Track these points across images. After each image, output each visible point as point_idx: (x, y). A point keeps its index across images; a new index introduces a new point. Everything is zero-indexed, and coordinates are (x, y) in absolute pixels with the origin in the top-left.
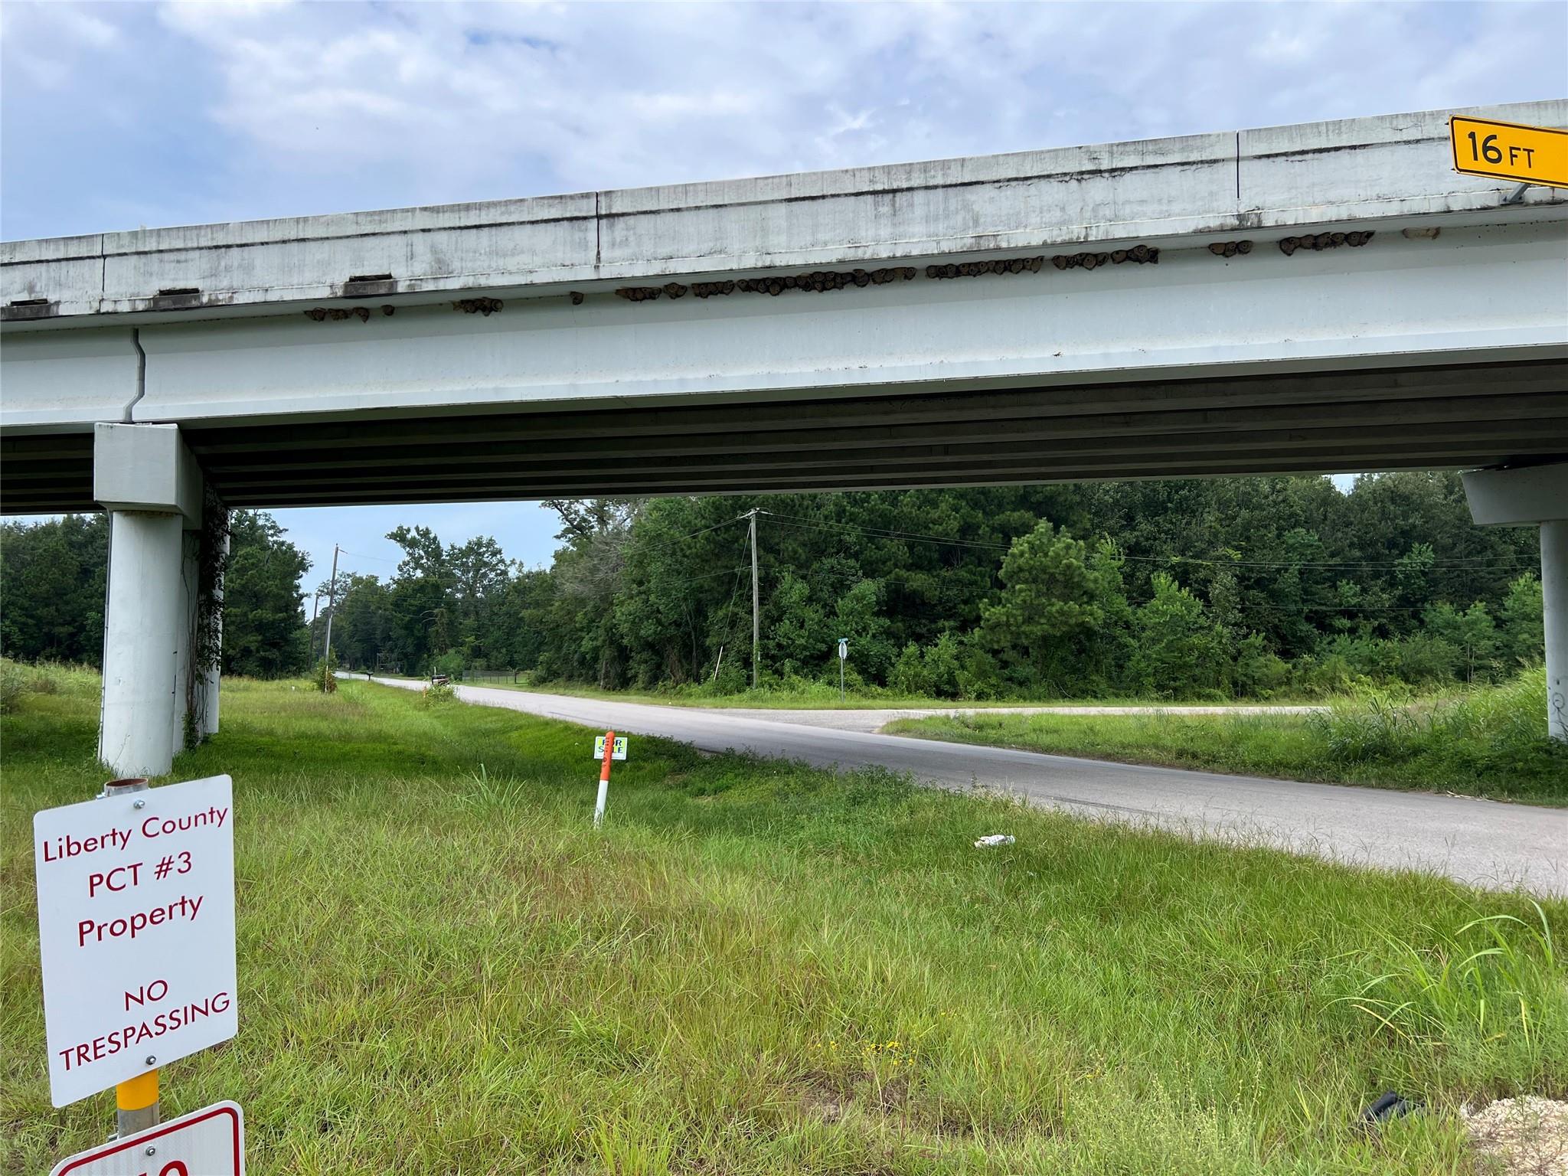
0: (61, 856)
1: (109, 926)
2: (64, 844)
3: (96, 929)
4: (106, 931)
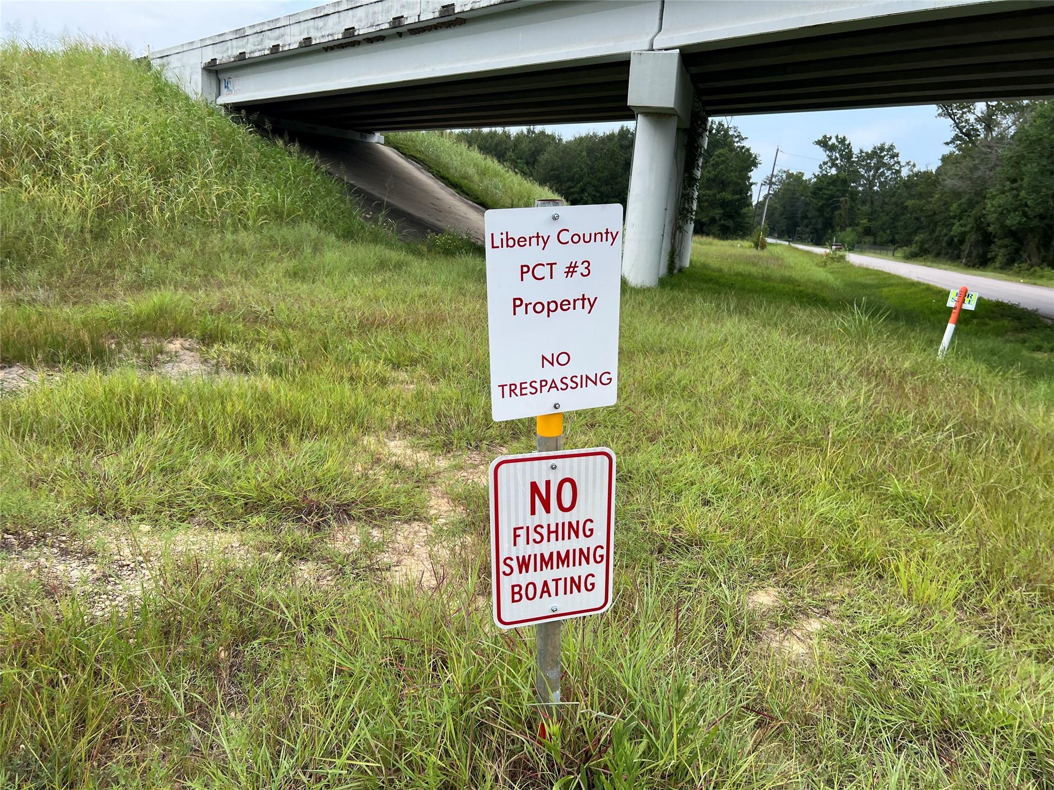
0: (502, 247)
1: (533, 305)
2: (504, 237)
3: (524, 305)
4: (530, 307)
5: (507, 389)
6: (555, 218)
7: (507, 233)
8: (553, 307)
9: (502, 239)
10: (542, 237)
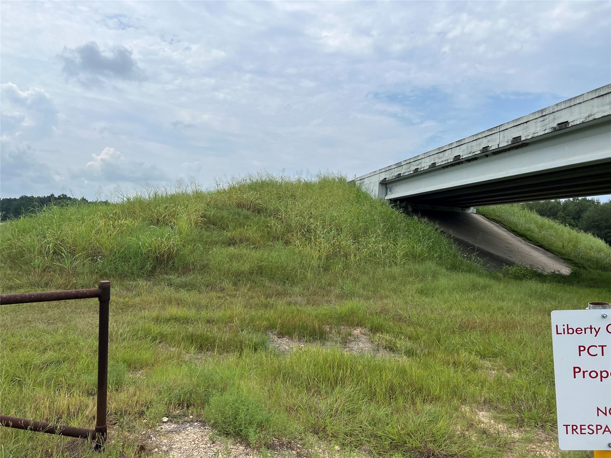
0: (564, 333)
1: (589, 372)
2: (566, 327)
3: (582, 372)
4: (587, 374)
5: (570, 428)
6: (603, 317)
7: (568, 325)
8: (604, 374)
9: (564, 329)
10: (595, 328)
